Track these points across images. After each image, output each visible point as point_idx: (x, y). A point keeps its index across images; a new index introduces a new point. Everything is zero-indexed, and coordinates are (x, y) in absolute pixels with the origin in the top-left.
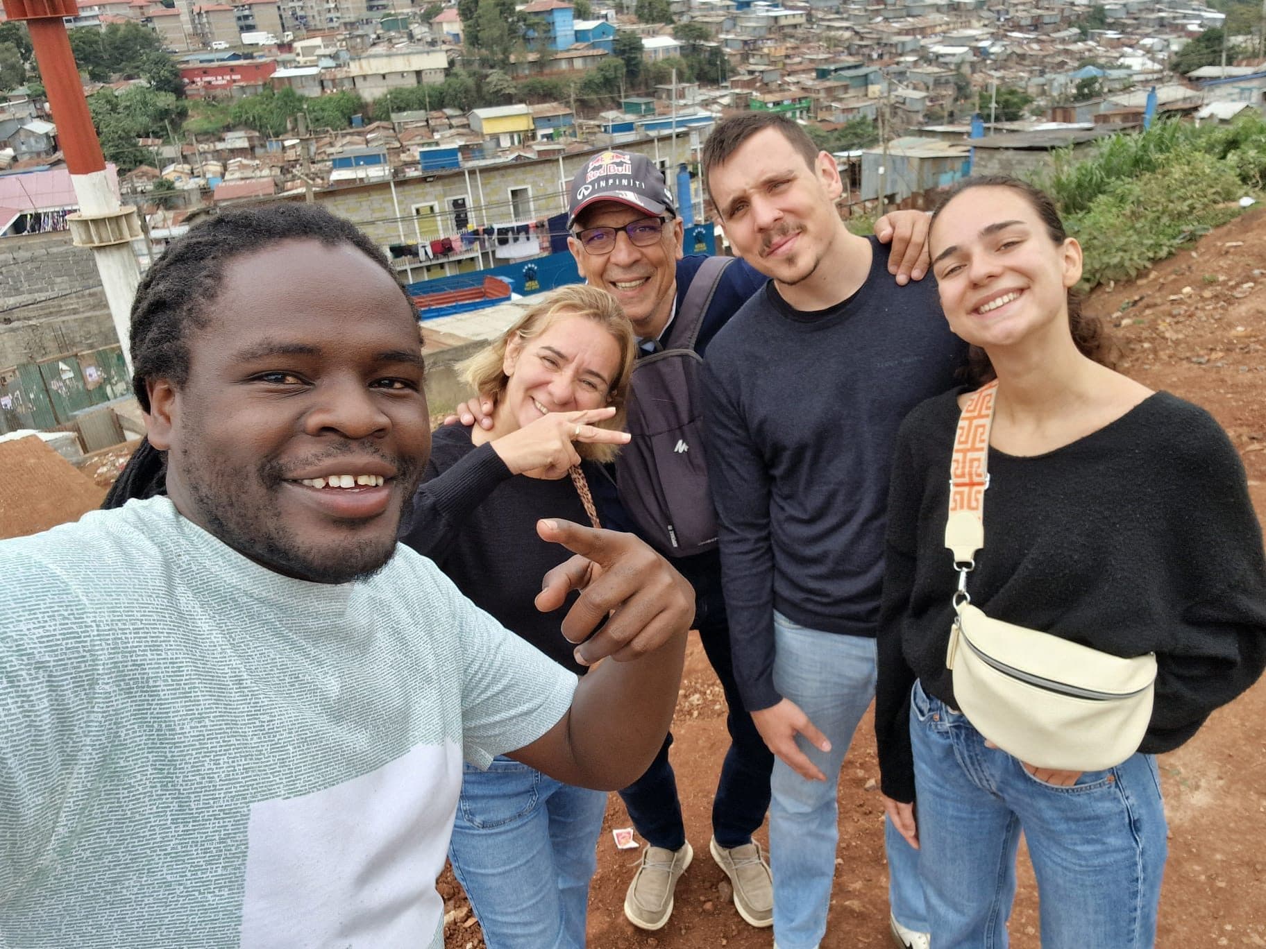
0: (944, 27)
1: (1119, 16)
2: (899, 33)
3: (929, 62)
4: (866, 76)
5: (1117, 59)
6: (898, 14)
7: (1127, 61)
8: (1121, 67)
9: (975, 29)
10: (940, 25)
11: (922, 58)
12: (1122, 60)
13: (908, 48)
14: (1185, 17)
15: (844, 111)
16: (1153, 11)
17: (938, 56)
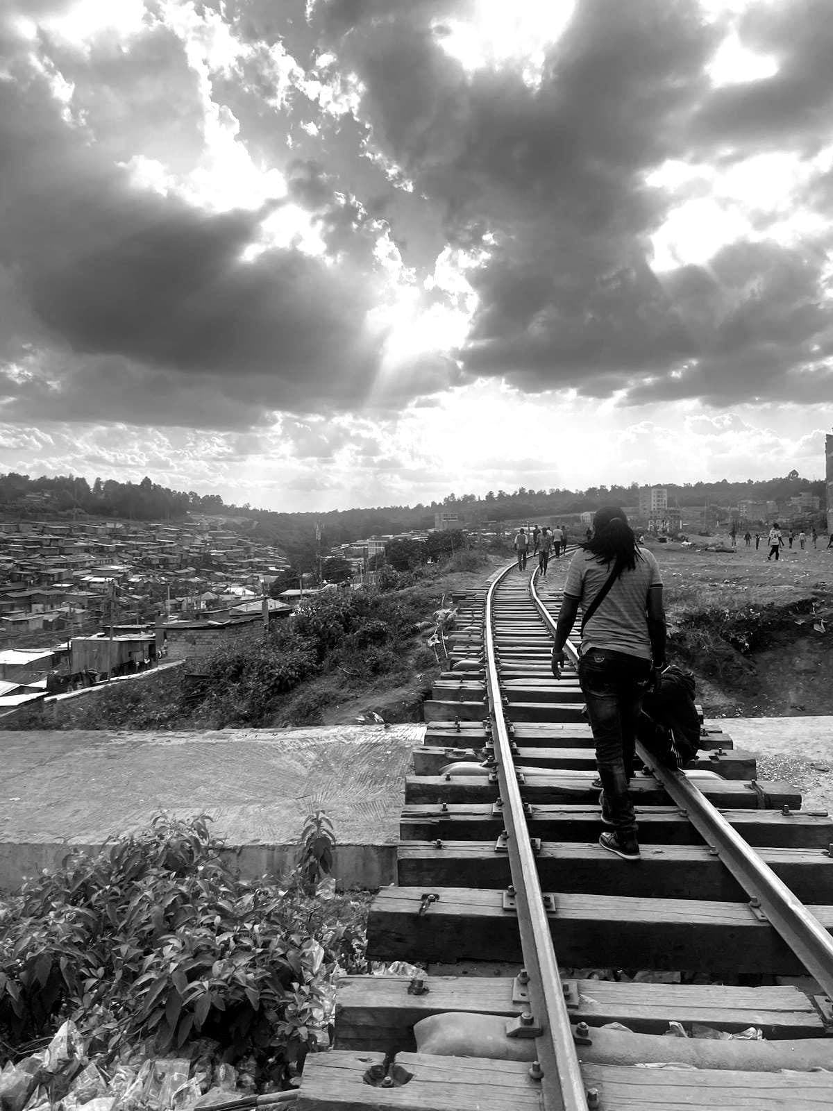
0: (92, 563)
1: (222, 560)
2: (55, 566)
3: (81, 588)
4: (30, 597)
5: (225, 588)
6: (52, 552)
7: (233, 590)
8: (228, 593)
9: (117, 565)
10: (89, 561)
11: (75, 584)
12: (228, 589)
13: (64, 578)
14: (266, 562)
15: (14, 623)
16: (244, 558)
17: (89, 583)
